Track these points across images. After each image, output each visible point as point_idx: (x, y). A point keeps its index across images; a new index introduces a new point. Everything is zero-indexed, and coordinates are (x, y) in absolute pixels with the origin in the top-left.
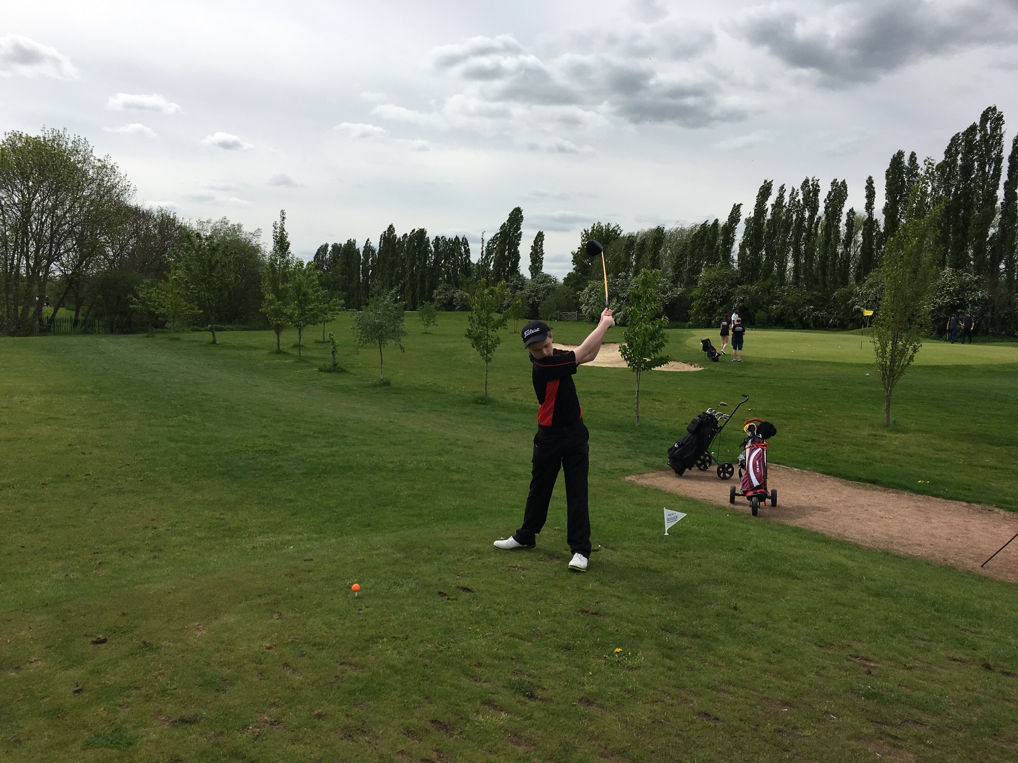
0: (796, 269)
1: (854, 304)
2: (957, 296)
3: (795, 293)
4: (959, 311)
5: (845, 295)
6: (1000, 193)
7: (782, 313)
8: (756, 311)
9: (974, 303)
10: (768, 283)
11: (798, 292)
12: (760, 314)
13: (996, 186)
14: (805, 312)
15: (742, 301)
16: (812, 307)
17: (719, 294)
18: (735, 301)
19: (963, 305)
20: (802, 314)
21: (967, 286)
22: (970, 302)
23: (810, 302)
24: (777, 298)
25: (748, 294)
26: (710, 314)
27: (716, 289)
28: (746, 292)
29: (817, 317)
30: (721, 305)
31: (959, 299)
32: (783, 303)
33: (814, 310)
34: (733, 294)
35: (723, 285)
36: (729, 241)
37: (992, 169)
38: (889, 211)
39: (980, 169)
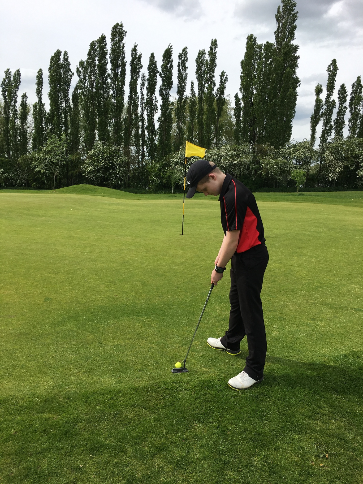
2: (109, 160)
16: (2, 170)
33: (3, 173)
37: (120, 70)
38: (53, 97)
39: (113, 69)
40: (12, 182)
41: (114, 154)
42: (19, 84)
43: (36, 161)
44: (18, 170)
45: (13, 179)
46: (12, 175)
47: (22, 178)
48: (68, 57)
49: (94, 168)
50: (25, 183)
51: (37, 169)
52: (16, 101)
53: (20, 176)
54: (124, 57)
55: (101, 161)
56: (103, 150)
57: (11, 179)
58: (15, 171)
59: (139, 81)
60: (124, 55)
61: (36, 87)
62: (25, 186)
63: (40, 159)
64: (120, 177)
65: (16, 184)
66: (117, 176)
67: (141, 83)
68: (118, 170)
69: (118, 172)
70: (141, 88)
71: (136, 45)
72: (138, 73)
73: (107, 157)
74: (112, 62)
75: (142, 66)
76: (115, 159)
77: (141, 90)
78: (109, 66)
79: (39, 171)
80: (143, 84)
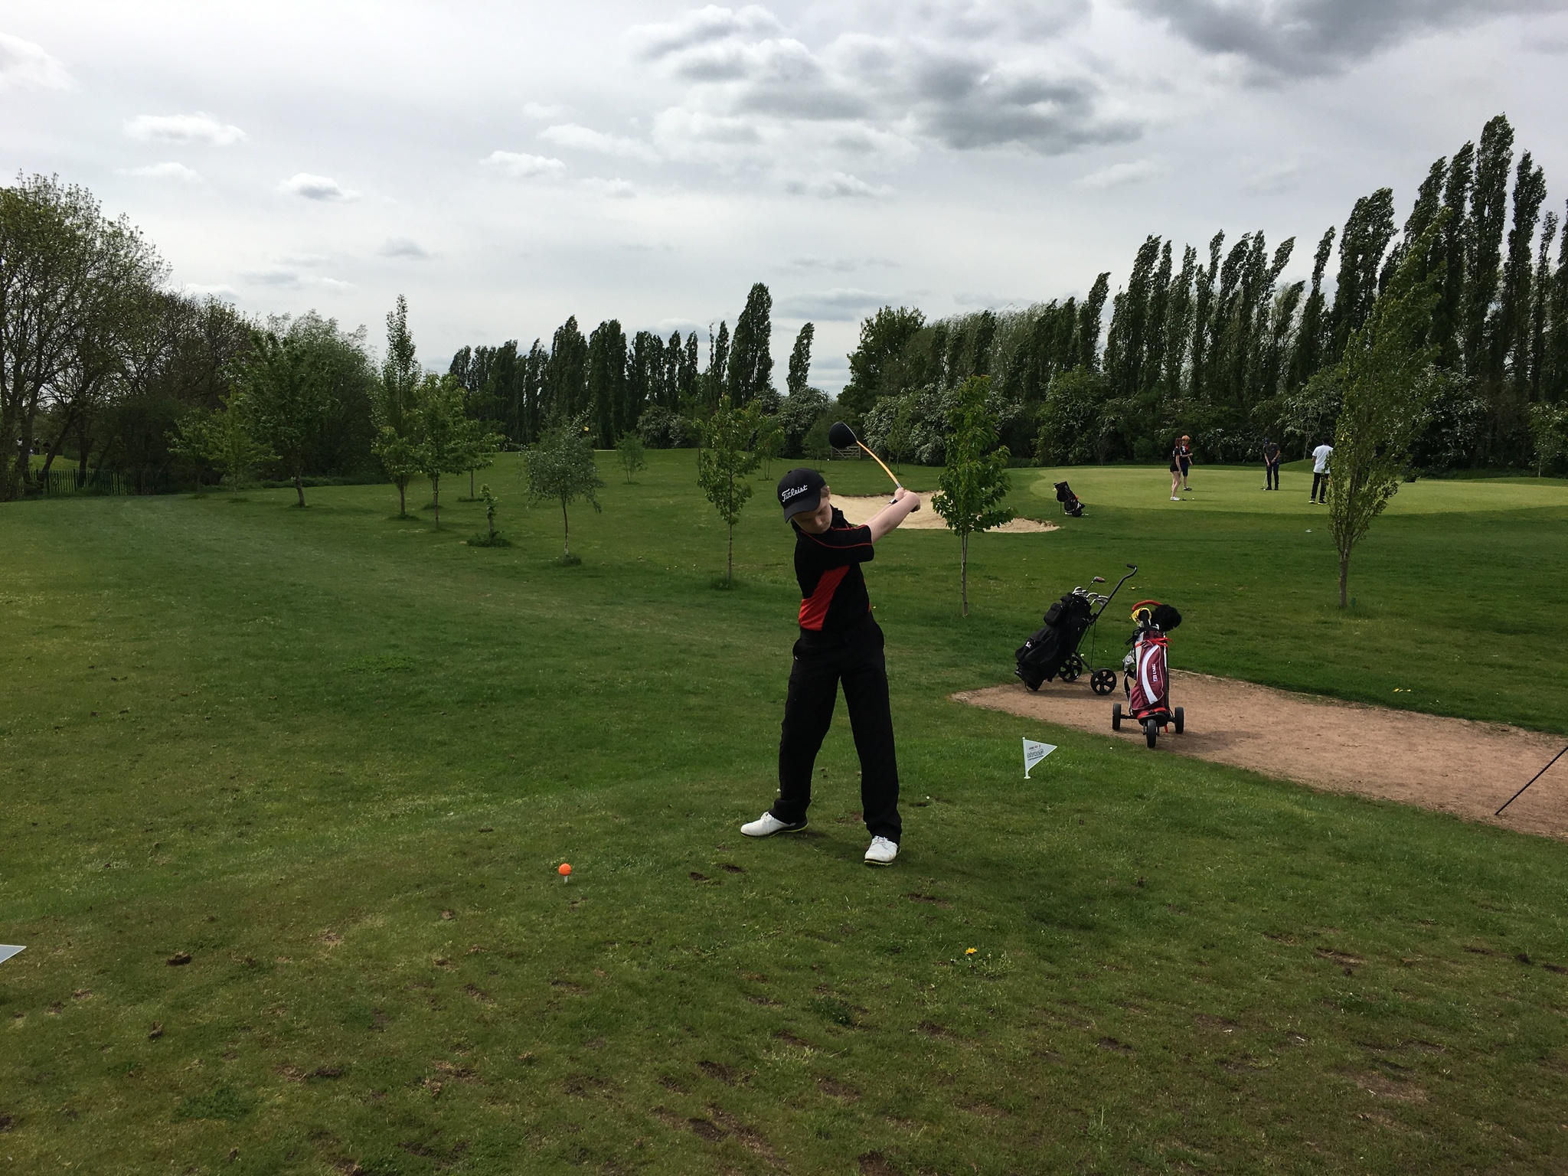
0: (1197, 372)
1: (1284, 425)
2: (1441, 408)
3: (1194, 409)
4: (1444, 431)
5: (1270, 410)
6: (1504, 249)
8: (1134, 439)
9: (1466, 418)
10: (1153, 393)
11: (1199, 408)
12: (1141, 443)
13: (1497, 239)
14: (1209, 438)
15: (1113, 423)
16: (1220, 430)
17: (1079, 413)
18: (1103, 423)
19: (1450, 423)
20: (1205, 441)
21: (1456, 392)
22: (1461, 417)
23: (1217, 422)
24: (1166, 417)
25: (1123, 412)
26: (1065, 444)
27: (1074, 405)
28: (1118, 409)
29: (1227, 446)
30: (1083, 428)
31: (1443, 413)
32: (1177, 425)
33: (1223, 435)
34: (1098, 413)
35: (1085, 399)
36: (1091, 331)
39: (1477, 211)
40: (1237, 453)
44: (1252, 430)
45: (1240, 446)
46: (1238, 439)
51: (1289, 428)
52: (1269, 297)
53: (1253, 441)
54: (1503, 184)
57: (1236, 446)
58: (1246, 430)
67: (1542, 235)
68: (1459, 429)
70: (1543, 246)
71: (1530, 152)
72: (1533, 210)
74: (1476, 196)
77: (1542, 249)
78: (1468, 207)
80: (1548, 237)
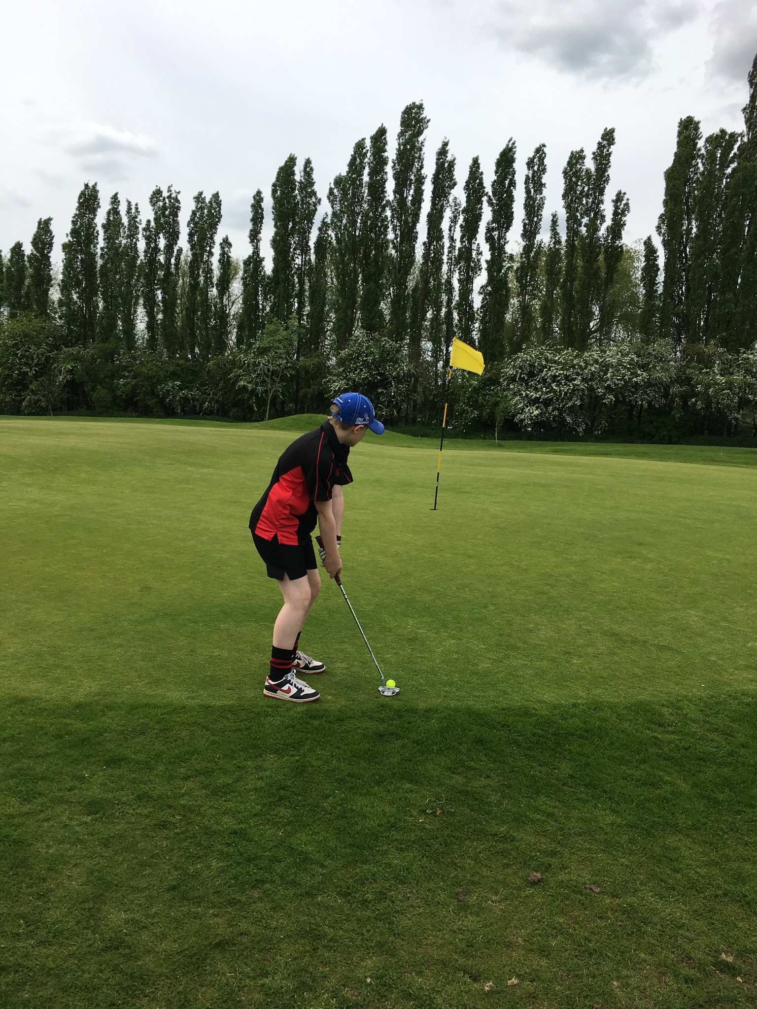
3: (152, 361)
7: (134, 392)
11: (157, 360)
13: (416, 218)
14: (168, 391)
15: (70, 372)
16: (178, 383)
17: (33, 359)
18: (60, 372)
20: (164, 394)
23: (174, 375)
24: (125, 368)
25: (80, 361)
26: (18, 391)
27: (27, 351)
29: (186, 399)
30: (36, 377)
32: (135, 377)
33: (181, 388)
34: (55, 360)
35: (38, 346)
37: (412, 192)
38: (280, 244)
39: (398, 191)
40: (195, 406)
41: (388, 356)
42: (219, 221)
43: (240, 368)
44: (207, 384)
45: (197, 400)
46: (195, 392)
47: (212, 399)
48: (312, 169)
49: (347, 384)
50: (218, 410)
51: (242, 383)
52: (211, 254)
53: (209, 395)
54: (422, 167)
55: (361, 370)
56: (367, 348)
57: (194, 399)
58: (203, 384)
59: (448, 214)
60: (422, 162)
61: (250, 226)
62: (218, 414)
63: (248, 364)
64: (397, 403)
65: (201, 411)
66: (390, 402)
67: (450, 218)
68: (393, 389)
69: (394, 392)
70: (451, 227)
71: (446, 141)
72: (446, 195)
73: (373, 363)
74: (396, 177)
75: (455, 184)
76: (389, 366)
77: (450, 230)
78: (390, 185)
79: (245, 387)
80: (454, 220)
